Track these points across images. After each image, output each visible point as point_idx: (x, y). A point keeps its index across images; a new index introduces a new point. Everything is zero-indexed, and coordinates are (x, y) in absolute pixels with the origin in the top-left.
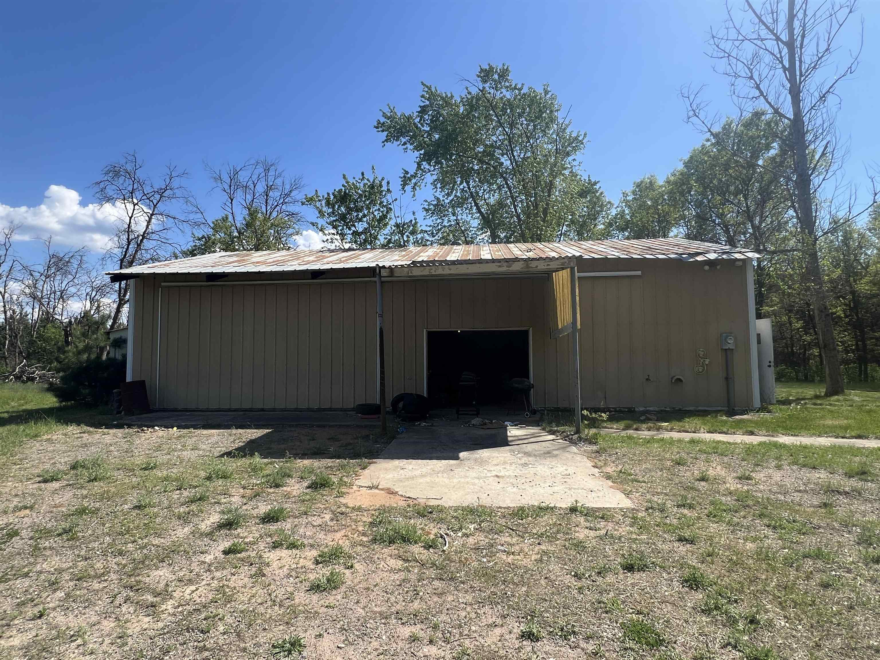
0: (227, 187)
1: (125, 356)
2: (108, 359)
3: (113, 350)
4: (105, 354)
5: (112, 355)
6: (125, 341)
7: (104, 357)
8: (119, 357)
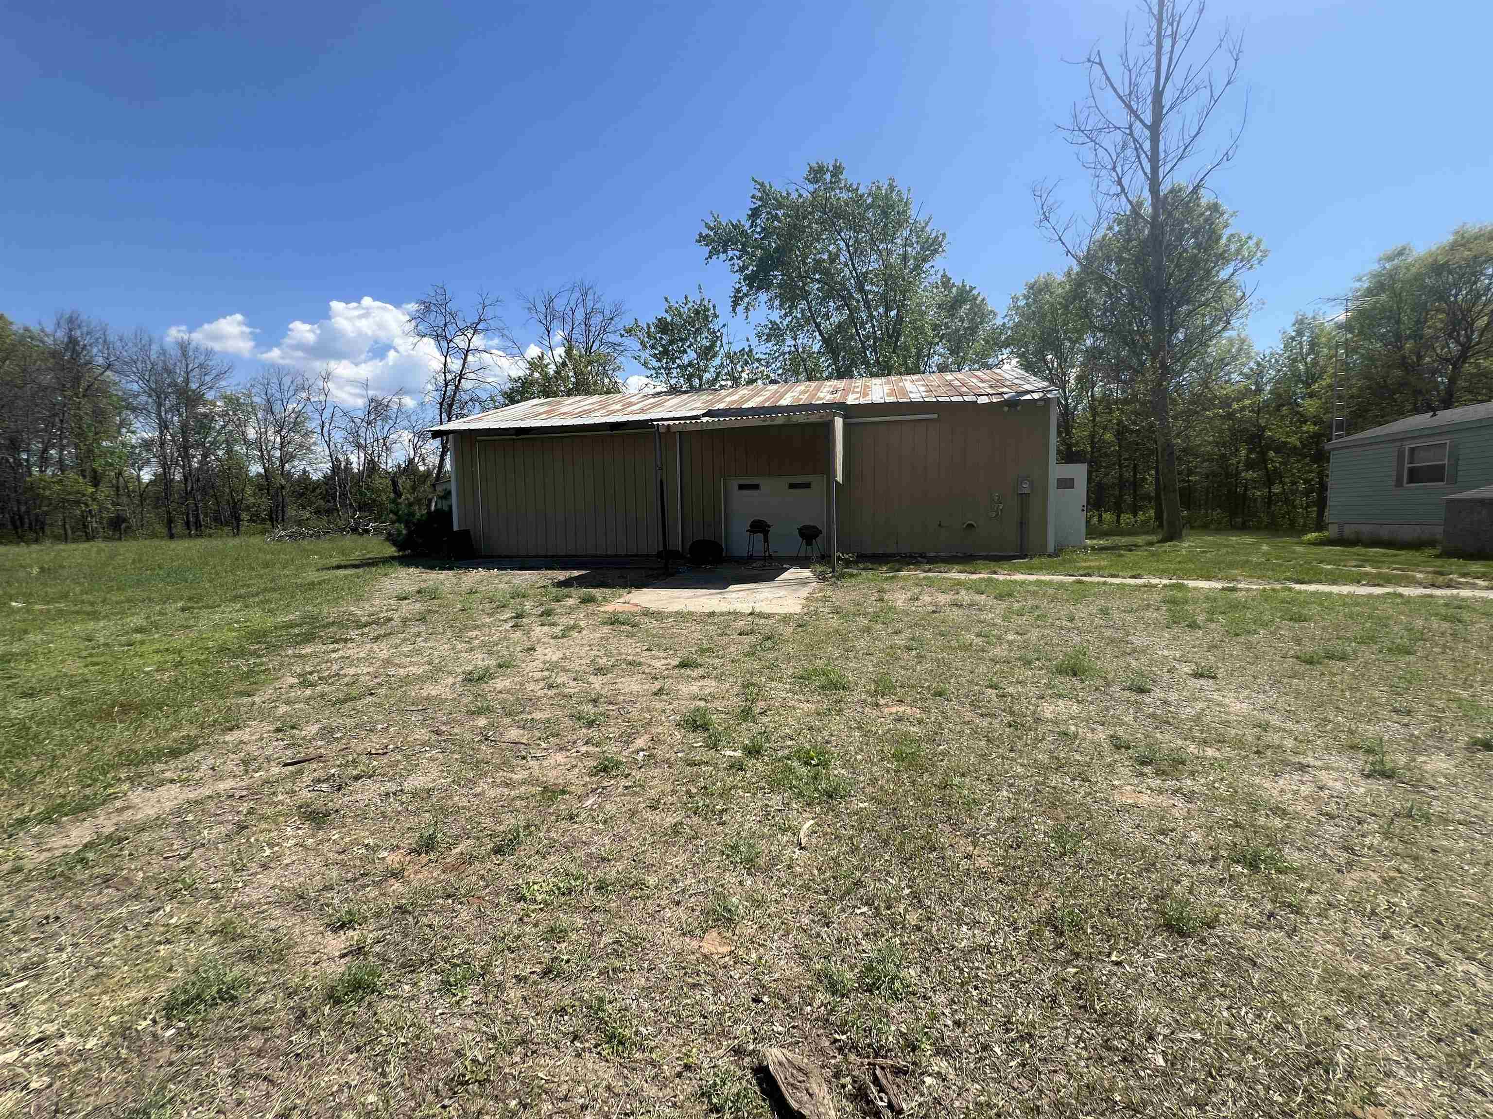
0: (542, 317)
1: (450, 507)
2: (436, 510)
3: (440, 501)
4: (433, 504)
5: (439, 506)
6: (450, 493)
7: (433, 508)
8: (446, 508)
